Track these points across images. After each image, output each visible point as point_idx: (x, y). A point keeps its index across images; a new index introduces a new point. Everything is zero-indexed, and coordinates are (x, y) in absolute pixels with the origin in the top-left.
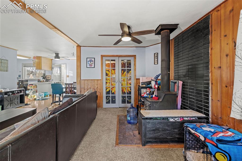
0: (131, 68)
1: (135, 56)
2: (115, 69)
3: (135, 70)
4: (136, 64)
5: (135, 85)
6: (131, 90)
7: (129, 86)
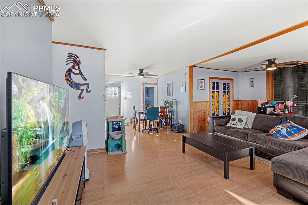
0: (229, 90)
1: (233, 79)
2: (218, 91)
3: (233, 92)
4: (233, 87)
5: (233, 106)
6: (229, 111)
7: (228, 107)
